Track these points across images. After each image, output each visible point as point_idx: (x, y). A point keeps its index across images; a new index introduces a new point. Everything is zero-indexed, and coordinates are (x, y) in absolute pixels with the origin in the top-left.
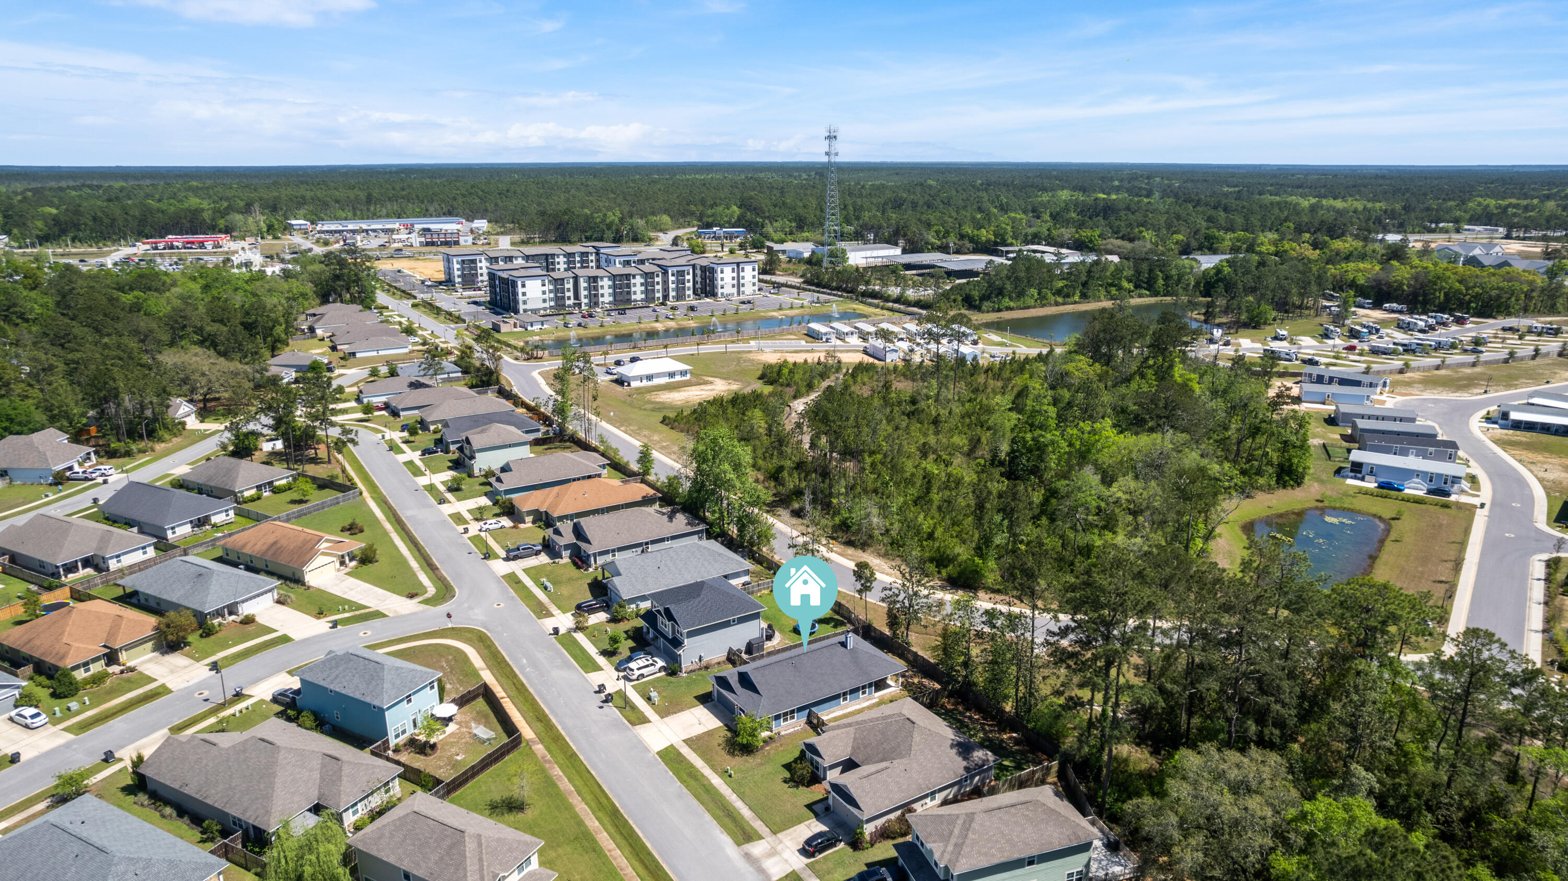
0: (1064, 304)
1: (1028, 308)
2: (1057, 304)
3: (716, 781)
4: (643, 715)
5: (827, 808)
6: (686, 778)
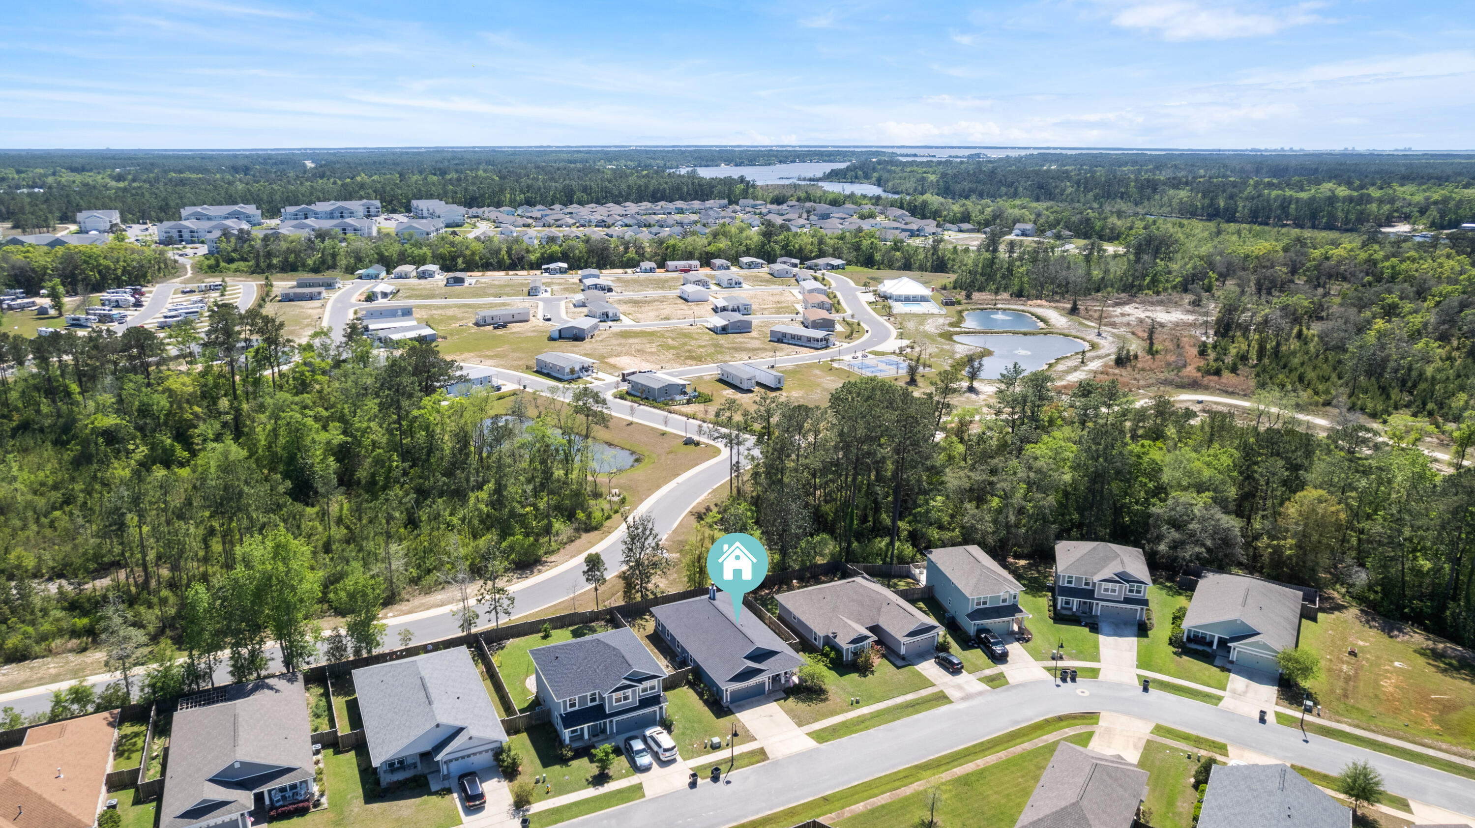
3: (865, 710)
4: (748, 753)
5: (903, 658)
6: (862, 726)
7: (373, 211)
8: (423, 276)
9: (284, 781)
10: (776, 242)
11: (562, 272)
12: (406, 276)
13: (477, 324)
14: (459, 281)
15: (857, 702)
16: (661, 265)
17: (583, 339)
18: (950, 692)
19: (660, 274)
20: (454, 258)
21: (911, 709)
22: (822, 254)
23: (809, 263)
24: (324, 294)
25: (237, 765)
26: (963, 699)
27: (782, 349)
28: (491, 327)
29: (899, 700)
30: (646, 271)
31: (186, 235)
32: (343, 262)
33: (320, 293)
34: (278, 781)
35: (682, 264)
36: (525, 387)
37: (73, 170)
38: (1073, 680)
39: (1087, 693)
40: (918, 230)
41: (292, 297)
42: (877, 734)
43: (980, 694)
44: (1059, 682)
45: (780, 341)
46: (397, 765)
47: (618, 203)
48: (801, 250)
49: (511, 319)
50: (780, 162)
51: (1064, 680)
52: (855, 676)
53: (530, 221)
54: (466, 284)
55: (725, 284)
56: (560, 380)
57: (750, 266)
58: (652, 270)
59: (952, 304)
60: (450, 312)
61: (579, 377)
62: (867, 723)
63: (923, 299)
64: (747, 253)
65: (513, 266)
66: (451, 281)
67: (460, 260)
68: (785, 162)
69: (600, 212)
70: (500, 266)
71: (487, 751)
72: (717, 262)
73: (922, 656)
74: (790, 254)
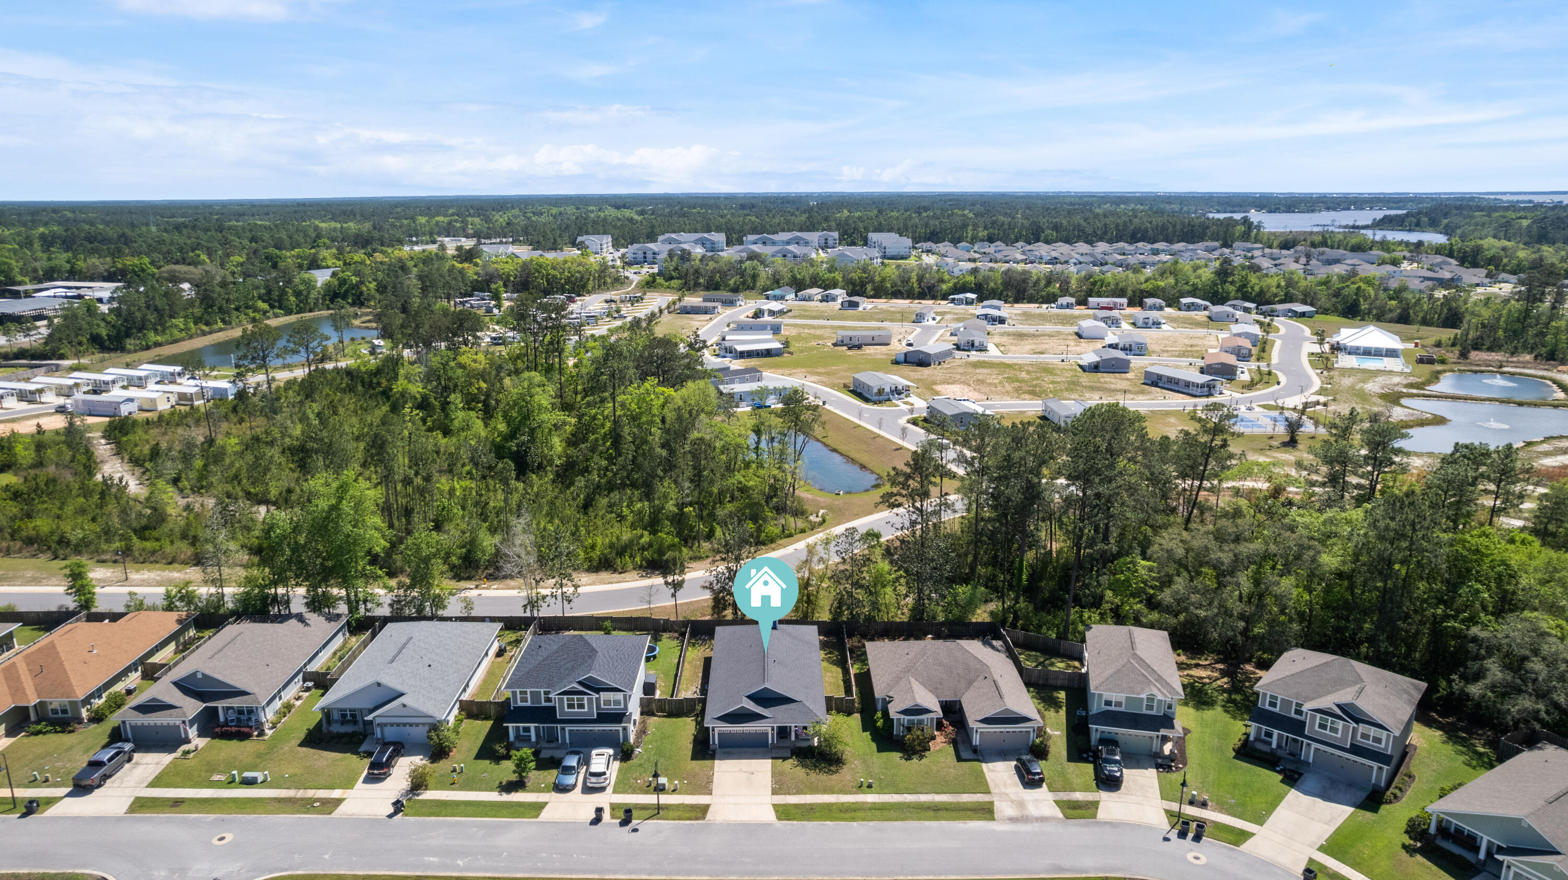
0: (210, 333)
1: (176, 341)
2: (204, 334)
3: (870, 798)
4: (687, 805)
5: (975, 750)
6: (848, 815)
7: (830, 242)
8: (825, 299)
9: (235, 702)
10: (1232, 283)
11: (969, 302)
12: (809, 299)
13: (835, 345)
14: (854, 305)
15: (870, 786)
16: (1082, 302)
17: (928, 365)
18: (1003, 808)
19: (1079, 311)
20: (863, 284)
21: (931, 813)
22: (1288, 298)
23: (1264, 308)
24: (720, 309)
25: (199, 676)
26: (1012, 820)
27: (1149, 393)
28: (845, 348)
29: (924, 798)
30: (1061, 307)
31: (649, 256)
32: (760, 283)
33: (714, 308)
34: (230, 700)
35: (1104, 301)
36: (824, 403)
37: (618, 207)
38: (1197, 838)
39: (1203, 860)
40: (1452, 279)
41: (689, 309)
42: (858, 828)
43: (1043, 819)
44: (1173, 835)
45: (1154, 384)
46: (349, 718)
47: (1090, 243)
48: (1261, 292)
49: (871, 341)
50: (1328, 209)
51: (1183, 835)
52: (896, 756)
53: (977, 256)
54: (861, 308)
55: (1140, 323)
56: (866, 400)
57: (1189, 307)
58: (1069, 306)
59: (1431, 361)
60: (819, 332)
61: (889, 400)
62: (859, 814)
63: (1392, 353)
64: (1193, 294)
65: (922, 296)
66: (846, 304)
67: (869, 287)
68: (1335, 209)
69: (1061, 249)
70: (910, 295)
71: (424, 724)
72: (1149, 301)
73: (1002, 754)
74: (1246, 298)
